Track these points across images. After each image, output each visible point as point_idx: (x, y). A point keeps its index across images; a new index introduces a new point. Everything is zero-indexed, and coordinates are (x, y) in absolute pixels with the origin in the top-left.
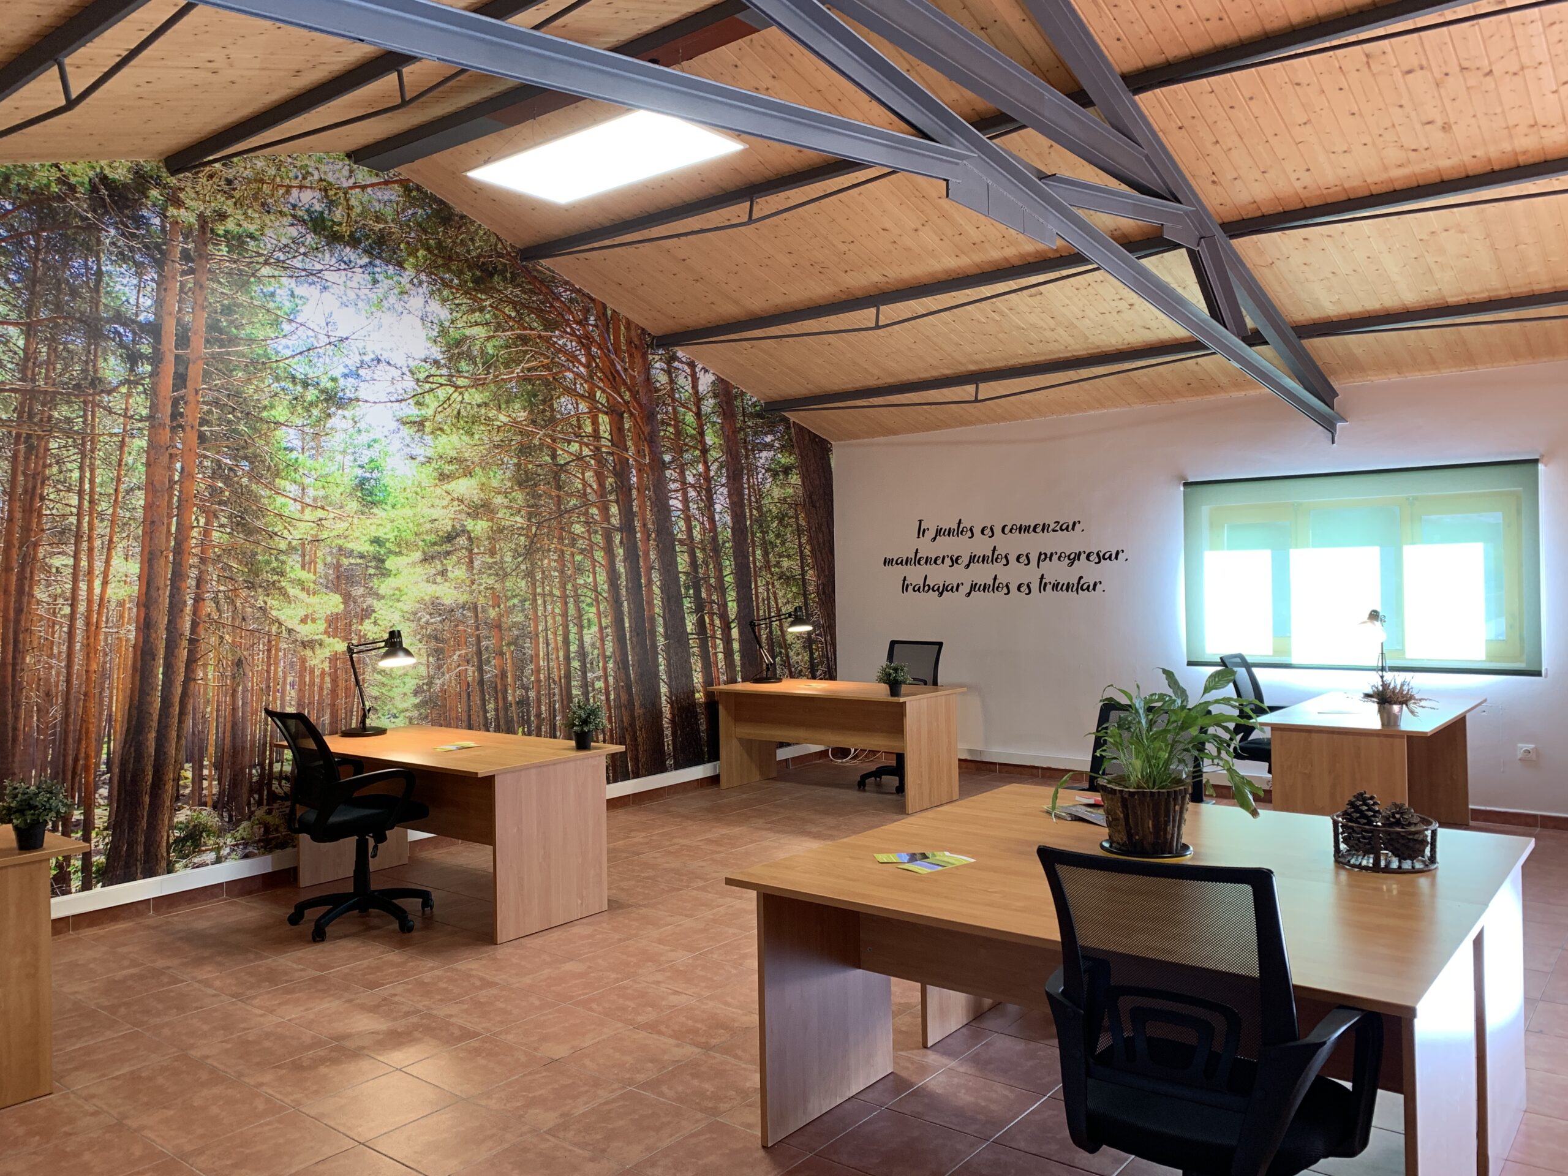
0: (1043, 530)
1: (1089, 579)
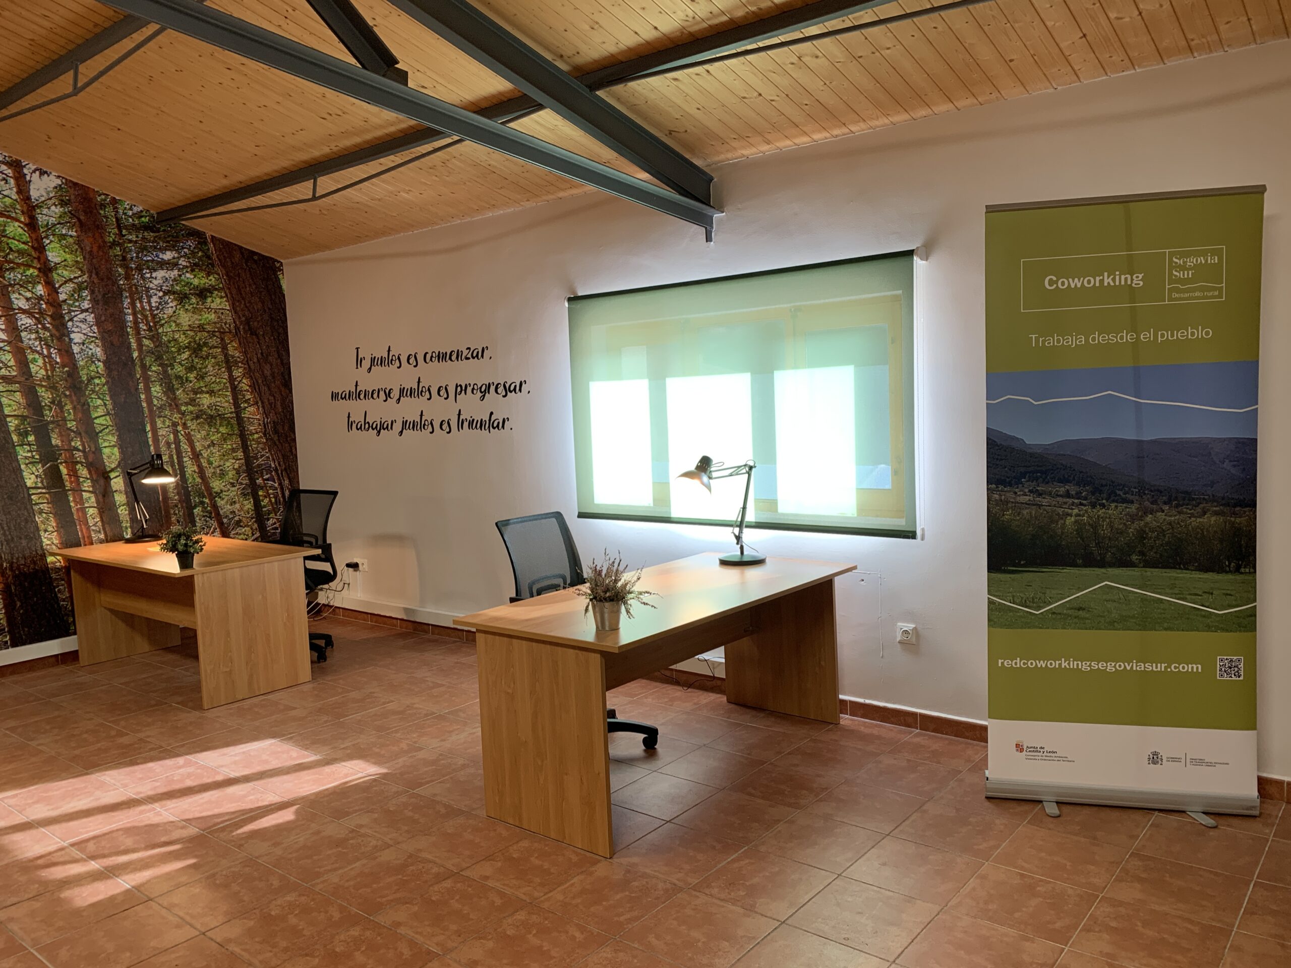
0: (457, 358)
1: (498, 416)
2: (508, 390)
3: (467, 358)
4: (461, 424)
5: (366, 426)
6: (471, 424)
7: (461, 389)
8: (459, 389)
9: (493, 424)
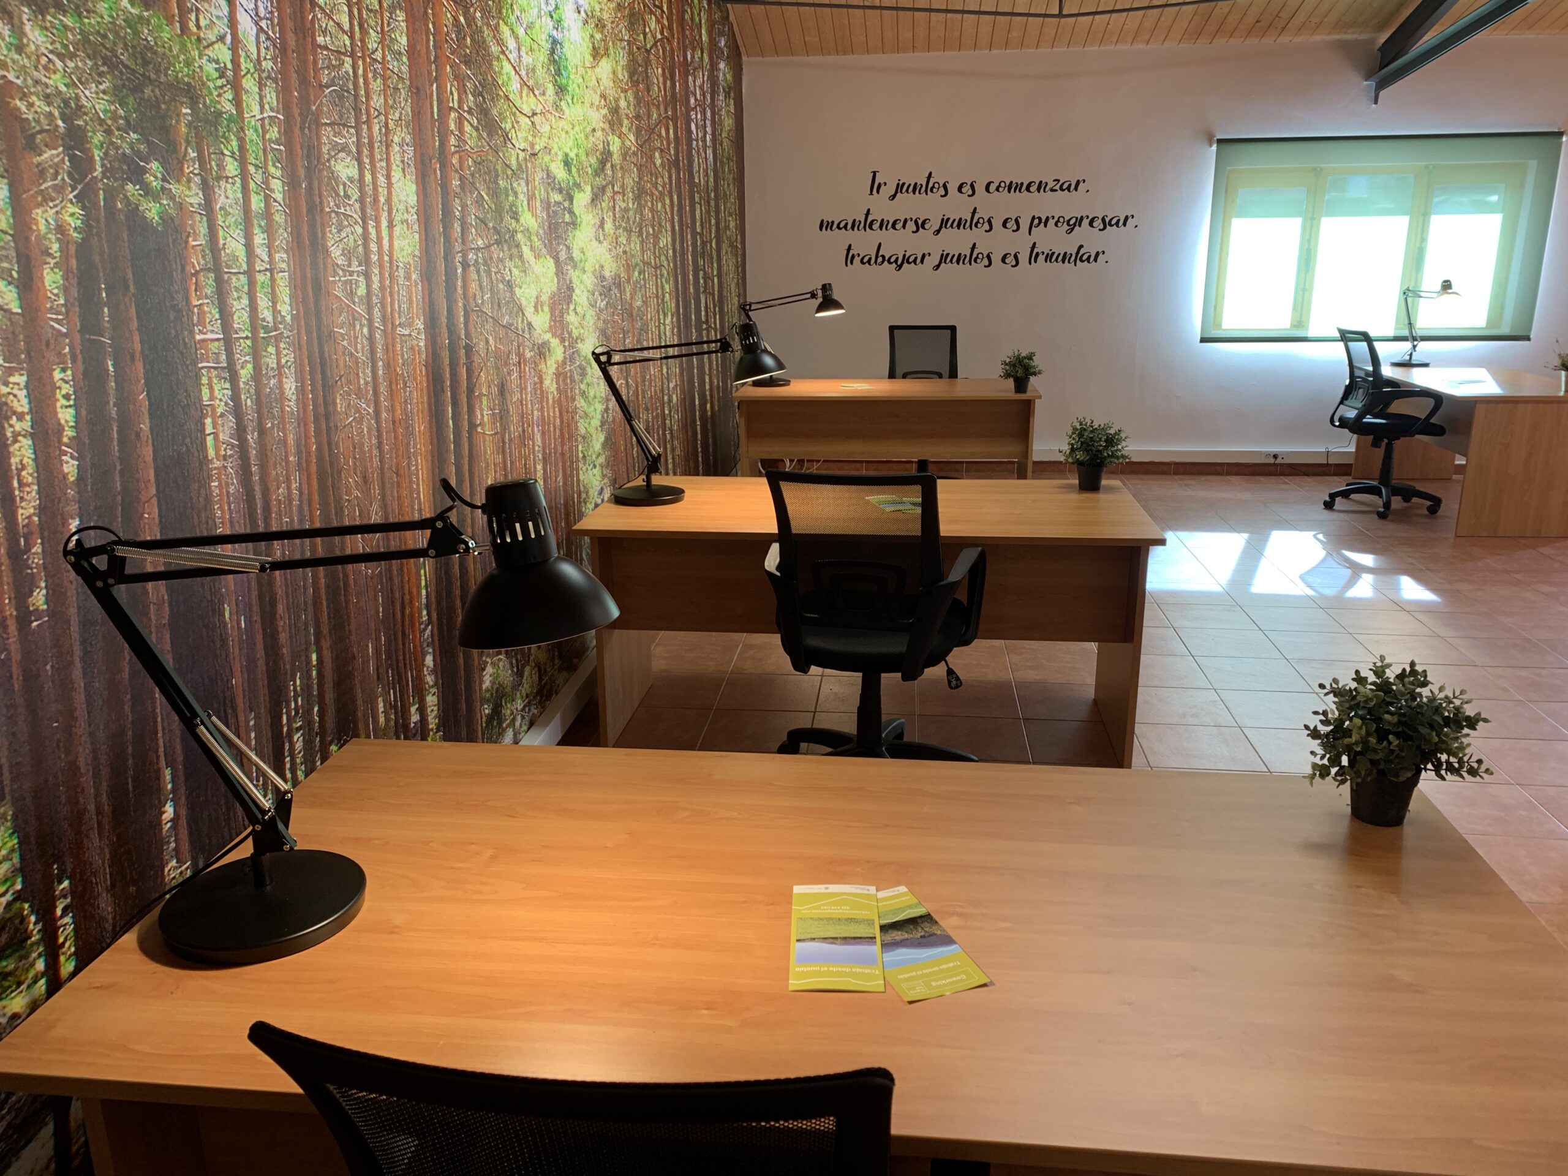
0: (1039, 190)
1: (1090, 249)
2: (1106, 223)
3: (1052, 190)
4: (1034, 257)
5: (880, 258)
6: (1049, 257)
7: (1037, 222)
8: (1036, 221)
9: (1080, 257)
